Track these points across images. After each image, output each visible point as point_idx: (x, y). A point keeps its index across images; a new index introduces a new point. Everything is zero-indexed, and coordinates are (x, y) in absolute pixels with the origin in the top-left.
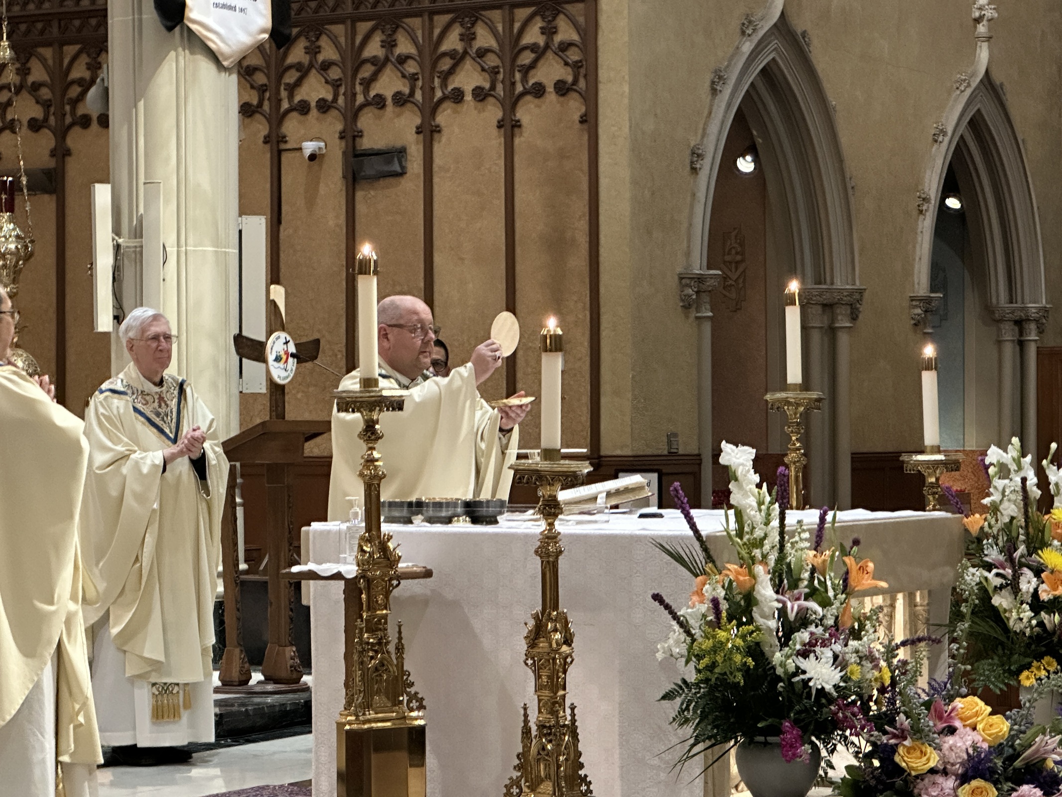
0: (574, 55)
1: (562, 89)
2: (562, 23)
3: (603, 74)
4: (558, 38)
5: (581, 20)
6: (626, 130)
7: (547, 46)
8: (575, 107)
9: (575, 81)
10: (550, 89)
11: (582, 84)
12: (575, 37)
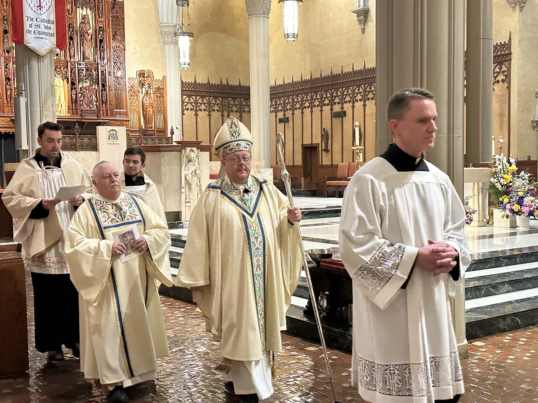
0: (506, 73)
1: (503, 81)
2: (503, 66)
3: (512, 77)
4: (502, 70)
5: (507, 65)
6: (517, 89)
7: (500, 72)
8: (506, 85)
9: (506, 79)
10: (500, 81)
11: (507, 79)
12: (506, 69)
